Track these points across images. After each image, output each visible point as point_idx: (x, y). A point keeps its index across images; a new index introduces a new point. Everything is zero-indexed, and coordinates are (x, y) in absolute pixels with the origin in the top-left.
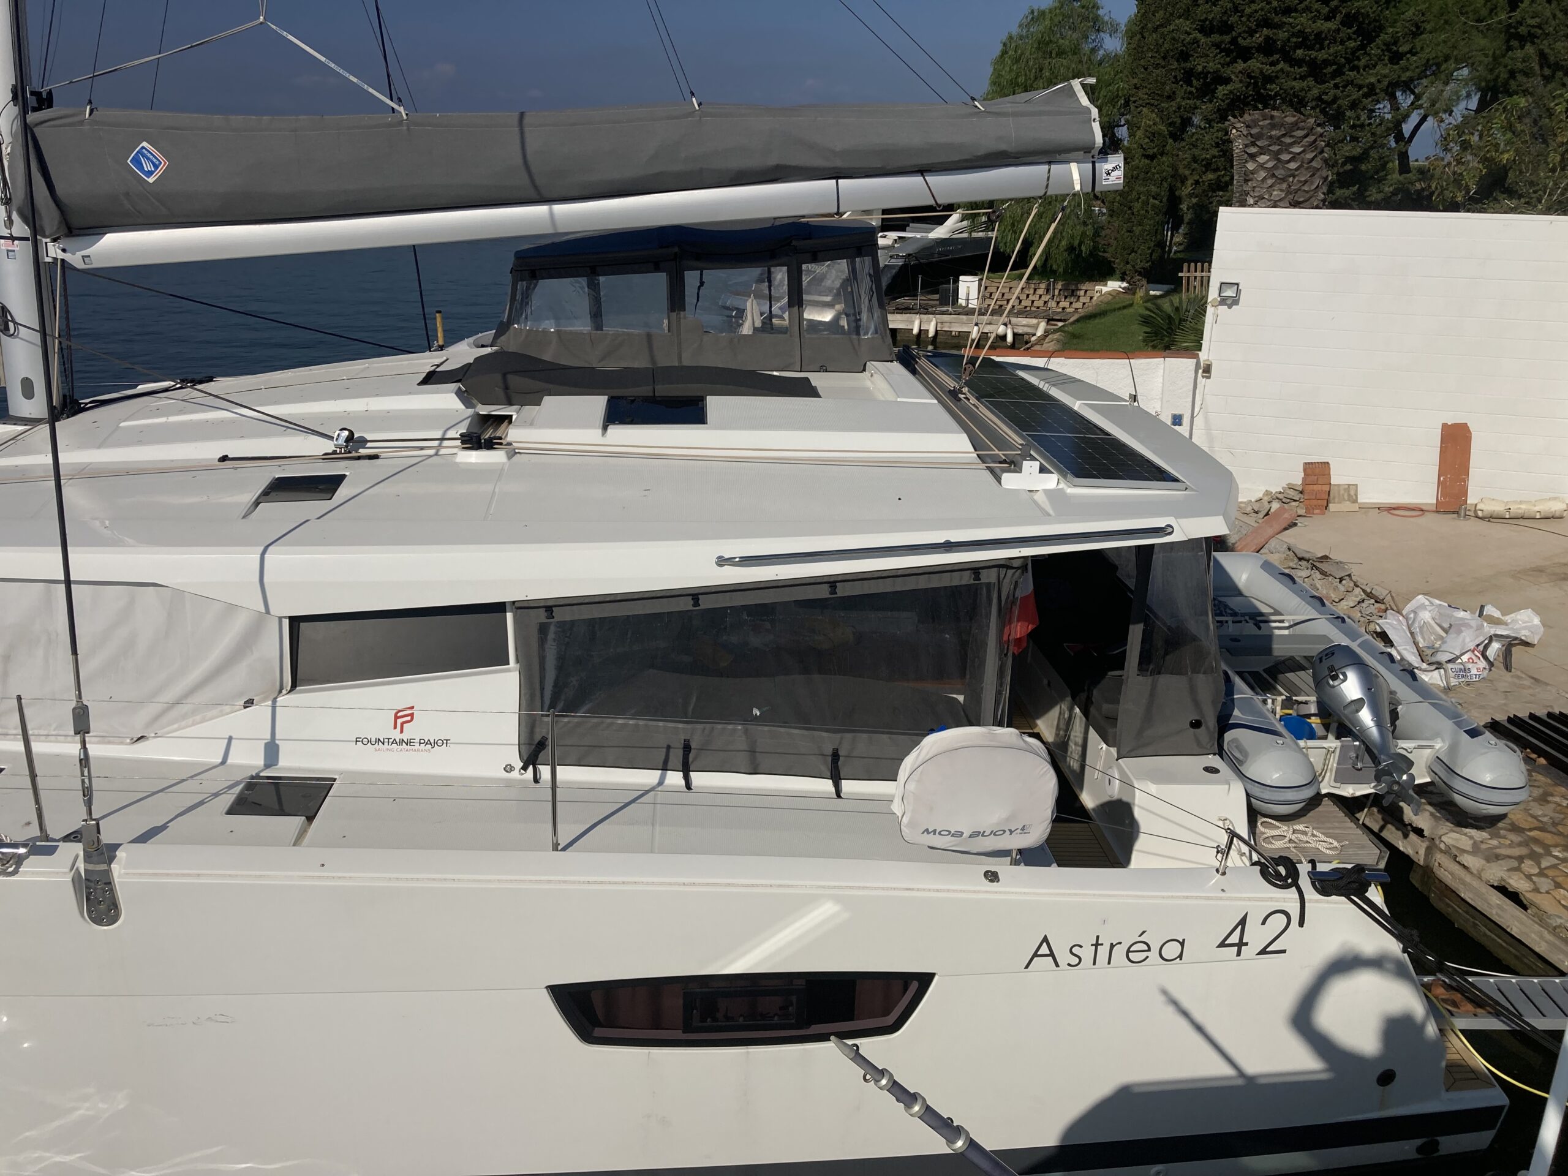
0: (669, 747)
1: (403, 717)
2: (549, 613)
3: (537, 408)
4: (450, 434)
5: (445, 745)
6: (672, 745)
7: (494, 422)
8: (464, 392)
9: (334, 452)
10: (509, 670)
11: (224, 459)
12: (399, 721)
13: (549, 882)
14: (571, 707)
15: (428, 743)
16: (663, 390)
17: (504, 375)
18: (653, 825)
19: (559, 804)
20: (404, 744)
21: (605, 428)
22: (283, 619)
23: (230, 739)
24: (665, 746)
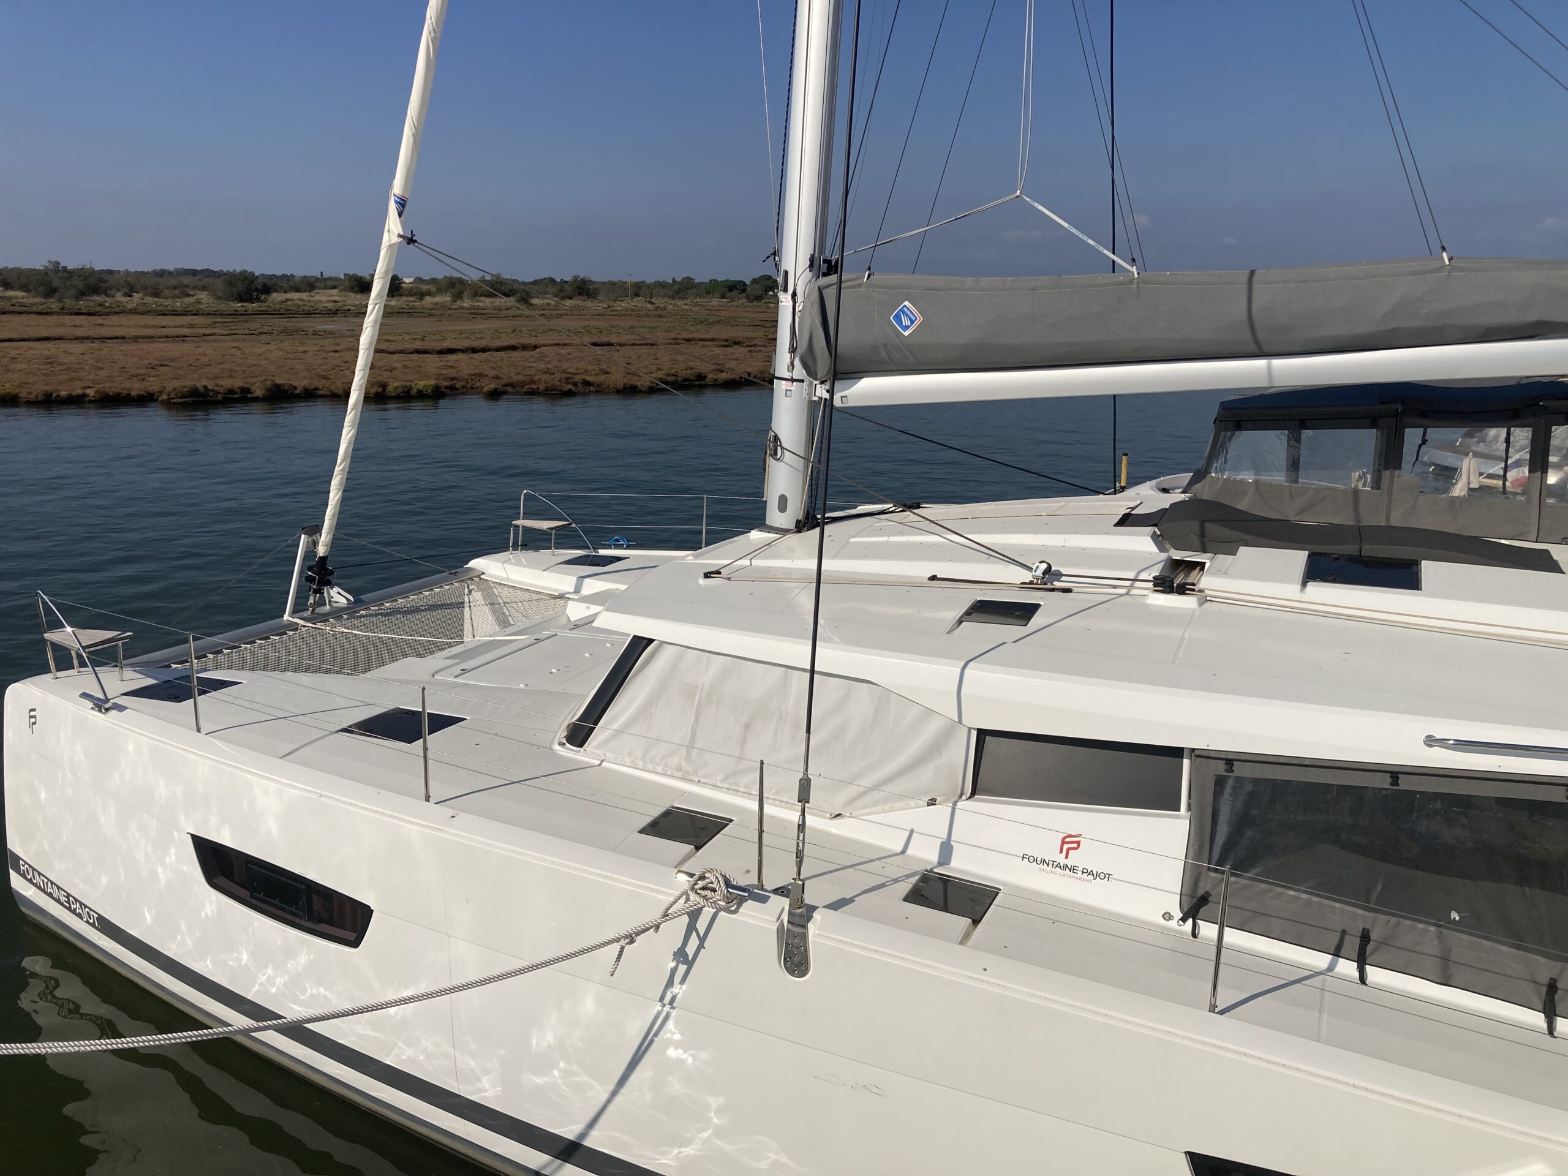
0: (1344, 933)
1: (1070, 843)
2: (1229, 766)
3: (1232, 557)
4: (1142, 576)
5: (1106, 879)
6: (1349, 931)
7: (1186, 567)
8: (1159, 536)
9: (1031, 583)
10: (1178, 817)
11: (933, 578)
12: (1066, 846)
13: (1204, 1043)
14: (1240, 867)
15: (1091, 873)
16: (1371, 550)
17: (1203, 523)
18: (1320, 1013)
19: (1222, 966)
20: (1067, 869)
21: (1304, 584)
22: (972, 731)
23: (912, 831)
24: (1340, 930)
